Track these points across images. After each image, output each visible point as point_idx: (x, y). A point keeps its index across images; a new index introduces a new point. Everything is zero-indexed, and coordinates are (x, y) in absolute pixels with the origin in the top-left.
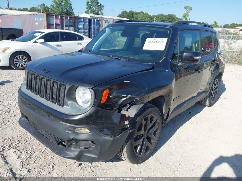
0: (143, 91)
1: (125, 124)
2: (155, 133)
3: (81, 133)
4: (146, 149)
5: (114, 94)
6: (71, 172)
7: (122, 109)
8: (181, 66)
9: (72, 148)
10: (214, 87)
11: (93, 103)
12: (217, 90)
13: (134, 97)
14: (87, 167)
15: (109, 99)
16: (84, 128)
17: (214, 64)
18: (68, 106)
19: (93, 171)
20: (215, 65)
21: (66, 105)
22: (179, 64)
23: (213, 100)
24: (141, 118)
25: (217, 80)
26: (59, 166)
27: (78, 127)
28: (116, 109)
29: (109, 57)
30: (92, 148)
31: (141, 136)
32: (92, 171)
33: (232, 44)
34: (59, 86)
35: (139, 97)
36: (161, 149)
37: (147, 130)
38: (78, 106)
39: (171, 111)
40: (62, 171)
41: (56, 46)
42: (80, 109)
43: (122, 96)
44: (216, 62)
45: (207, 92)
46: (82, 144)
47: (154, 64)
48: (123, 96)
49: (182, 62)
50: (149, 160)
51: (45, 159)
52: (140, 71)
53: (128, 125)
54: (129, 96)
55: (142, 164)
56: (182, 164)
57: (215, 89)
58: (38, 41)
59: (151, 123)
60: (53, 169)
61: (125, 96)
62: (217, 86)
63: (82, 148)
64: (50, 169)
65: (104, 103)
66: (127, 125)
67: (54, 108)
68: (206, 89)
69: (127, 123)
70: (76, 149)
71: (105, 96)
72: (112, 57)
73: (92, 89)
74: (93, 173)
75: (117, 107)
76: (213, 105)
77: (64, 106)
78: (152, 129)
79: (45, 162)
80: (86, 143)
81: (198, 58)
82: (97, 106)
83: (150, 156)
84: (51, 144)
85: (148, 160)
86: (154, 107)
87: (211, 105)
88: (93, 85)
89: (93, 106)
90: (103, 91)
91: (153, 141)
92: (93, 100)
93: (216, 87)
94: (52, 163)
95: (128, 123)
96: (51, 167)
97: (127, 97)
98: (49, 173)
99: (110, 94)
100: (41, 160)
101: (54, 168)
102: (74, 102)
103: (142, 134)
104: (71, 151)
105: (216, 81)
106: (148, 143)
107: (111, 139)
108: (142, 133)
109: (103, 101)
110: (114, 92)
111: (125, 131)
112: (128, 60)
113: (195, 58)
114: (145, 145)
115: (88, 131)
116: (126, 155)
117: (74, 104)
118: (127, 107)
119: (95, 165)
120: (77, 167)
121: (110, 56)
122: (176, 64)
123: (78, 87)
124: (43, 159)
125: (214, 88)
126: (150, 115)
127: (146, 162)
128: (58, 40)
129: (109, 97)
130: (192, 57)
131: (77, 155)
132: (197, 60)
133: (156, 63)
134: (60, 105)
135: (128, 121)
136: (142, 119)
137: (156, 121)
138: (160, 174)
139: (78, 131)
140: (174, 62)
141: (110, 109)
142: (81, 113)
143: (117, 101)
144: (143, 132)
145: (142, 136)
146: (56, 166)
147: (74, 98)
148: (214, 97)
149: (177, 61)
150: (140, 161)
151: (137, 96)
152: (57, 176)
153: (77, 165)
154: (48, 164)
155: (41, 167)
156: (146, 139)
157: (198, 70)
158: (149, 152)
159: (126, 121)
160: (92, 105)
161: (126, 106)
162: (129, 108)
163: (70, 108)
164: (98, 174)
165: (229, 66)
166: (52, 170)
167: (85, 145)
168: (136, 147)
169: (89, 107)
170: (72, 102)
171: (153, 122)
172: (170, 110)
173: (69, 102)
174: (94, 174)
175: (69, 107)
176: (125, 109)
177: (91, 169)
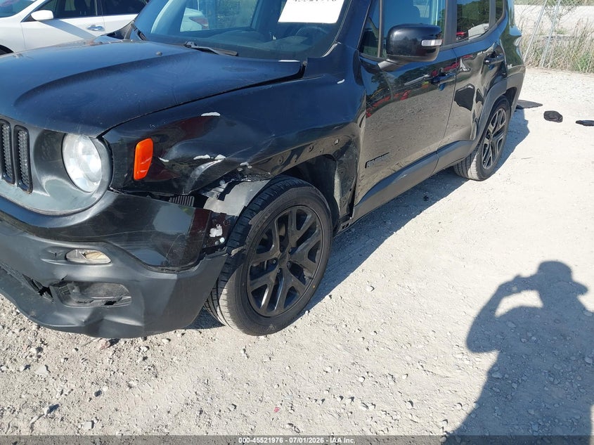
0: (264, 142)
1: (211, 236)
2: (312, 255)
3: (85, 264)
4: (289, 295)
5: (175, 152)
6: (85, 363)
7: (207, 195)
8: (387, 69)
9: (72, 304)
10: (491, 128)
11: (107, 179)
12: (502, 137)
13: (236, 159)
14: (132, 348)
15: (156, 167)
16: (92, 251)
17: (493, 66)
18: (42, 189)
19: (145, 358)
20: (495, 69)
21: (37, 189)
22: (381, 65)
23: (488, 164)
24: (266, 217)
25: (500, 109)
26: (57, 347)
27: (76, 249)
28: (190, 195)
29: (186, 46)
30: (126, 301)
31: (271, 266)
32: (141, 359)
33: (563, 18)
34: (14, 132)
35: (249, 160)
36: (334, 292)
37: (288, 249)
38: (73, 188)
39: (360, 195)
40: (62, 360)
41: (89, 29)
42: (76, 198)
43: (197, 158)
44: (498, 60)
45: (472, 142)
46: (101, 293)
47: (305, 63)
48: (202, 157)
49: (390, 59)
50: (299, 322)
51: (21, 330)
52: (257, 82)
53: (220, 237)
54: (220, 158)
55: (278, 334)
56: (381, 330)
57: (495, 135)
58: (35, 15)
59: (299, 227)
60: (39, 357)
61: (207, 156)
62: (501, 126)
63: (99, 301)
64: (31, 356)
65: (142, 180)
66: (218, 238)
67: (8, 197)
68: (468, 134)
69: (216, 232)
70: (83, 307)
71: (143, 160)
72: (193, 46)
73: (100, 138)
74: (143, 363)
75: (188, 188)
76: (489, 176)
77: (34, 191)
78: (304, 244)
79: (19, 339)
80: (110, 289)
81: (433, 43)
82: (123, 189)
83: (300, 314)
84: (22, 294)
85: (294, 324)
86: (305, 185)
87: (483, 176)
88: (103, 127)
89: (108, 189)
90: (132, 145)
91: (309, 275)
92: (107, 170)
93: (497, 130)
94: (39, 342)
95: (220, 234)
96: (33, 351)
97: (214, 160)
98: (27, 367)
99: (158, 152)
100: (10, 333)
101: (42, 354)
102: (60, 180)
103: (275, 259)
104: (70, 311)
105: (497, 112)
106: (293, 281)
107: (174, 277)
108: (273, 257)
109: (140, 171)
110: (171, 147)
111: (213, 254)
112: (236, 53)
113: (424, 43)
114: (286, 285)
115: (103, 258)
116: (228, 315)
117: (62, 183)
118: (222, 190)
119: (155, 342)
120: (103, 348)
121: (189, 43)
122: (374, 63)
123: (65, 135)
124: (17, 331)
125: (491, 131)
126: (295, 210)
127: (291, 327)
128: (94, 12)
129: (155, 160)
130: (415, 41)
131: (85, 322)
132: (431, 50)
133: (309, 60)
134: (24, 187)
135: (220, 227)
136: (270, 220)
137: (314, 224)
138: (321, 358)
139: (75, 257)
140: (366, 57)
141: (167, 195)
142: (77, 210)
143: (186, 172)
144: (275, 251)
145: (276, 264)
146: (49, 348)
147: (62, 167)
148: (491, 155)
149: (376, 53)
150: (271, 326)
151: (245, 156)
152: (47, 373)
153: (104, 344)
154: (28, 343)
155: (9, 351)
156: (287, 271)
157: (439, 82)
158: (296, 304)
159: (215, 227)
160: (105, 187)
161: (216, 184)
162: (227, 191)
163: (49, 195)
164: (157, 364)
165: (549, 76)
166: (36, 358)
167: (108, 294)
168: (258, 294)
169: (98, 190)
170: (55, 178)
171: (305, 227)
172: (357, 194)
173: (46, 179)
174: (146, 367)
175: (44, 191)
176: (213, 193)
177: (140, 354)
